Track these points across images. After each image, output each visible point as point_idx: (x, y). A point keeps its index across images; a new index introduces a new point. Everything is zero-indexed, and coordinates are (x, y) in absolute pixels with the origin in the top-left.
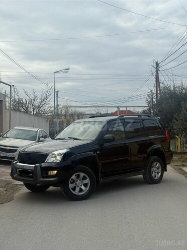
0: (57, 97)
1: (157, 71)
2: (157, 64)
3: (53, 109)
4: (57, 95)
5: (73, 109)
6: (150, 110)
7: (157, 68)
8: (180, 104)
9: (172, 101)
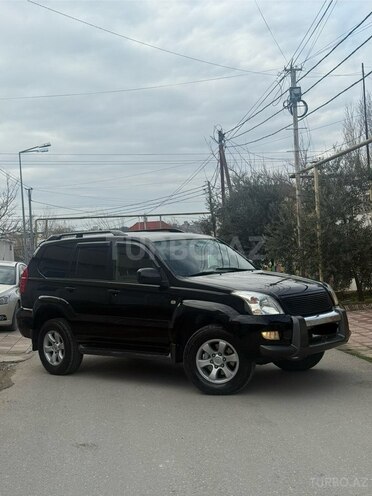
0: (30, 200)
1: (222, 148)
2: (221, 135)
3: (20, 224)
4: (30, 196)
5: (61, 222)
6: (213, 220)
7: (220, 141)
8: (267, 208)
9: (253, 203)
